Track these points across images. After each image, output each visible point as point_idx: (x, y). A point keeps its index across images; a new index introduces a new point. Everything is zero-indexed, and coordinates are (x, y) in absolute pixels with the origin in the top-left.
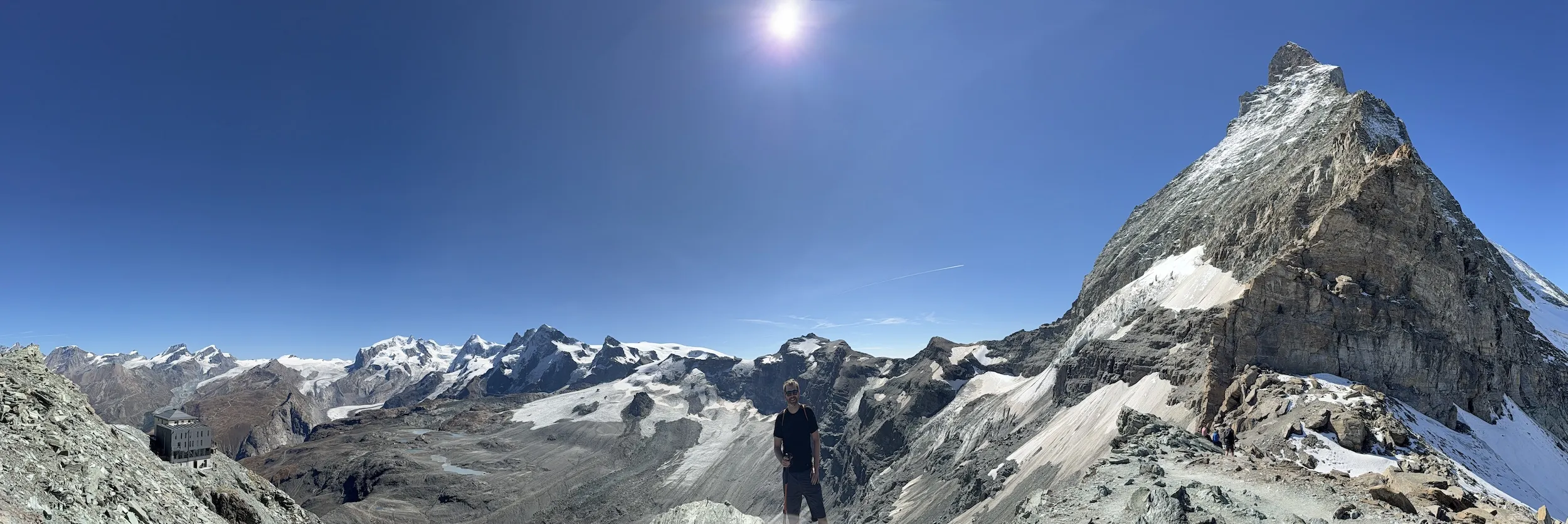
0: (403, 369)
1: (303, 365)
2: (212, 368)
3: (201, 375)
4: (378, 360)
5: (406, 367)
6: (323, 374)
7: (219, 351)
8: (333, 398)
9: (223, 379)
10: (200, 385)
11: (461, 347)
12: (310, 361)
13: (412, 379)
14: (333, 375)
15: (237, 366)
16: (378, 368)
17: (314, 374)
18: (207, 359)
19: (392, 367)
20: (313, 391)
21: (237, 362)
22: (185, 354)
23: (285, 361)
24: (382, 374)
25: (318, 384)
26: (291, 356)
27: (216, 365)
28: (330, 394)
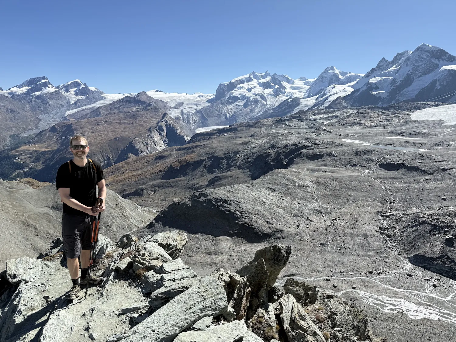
0: (259, 99)
1: (169, 97)
2: (78, 100)
3: (69, 105)
4: (236, 93)
5: (262, 97)
6: (188, 104)
7: (85, 84)
8: (199, 121)
9: (92, 108)
10: (68, 113)
11: (314, 80)
12: (175, 94)
13: (269, 106)
14: (196, 105)
15: (104, 98)
16: (236, 99)
17: (180, 104)
18: (72, 91)
19: (249, 97)
20: (181, 116)
21: (105, 95)
22: (47, 86)
23: (151, 94)
24: (241, 103)
25: (185, 111)
26: (157, 91)
27: (84, 97)
28: (196, 118)
